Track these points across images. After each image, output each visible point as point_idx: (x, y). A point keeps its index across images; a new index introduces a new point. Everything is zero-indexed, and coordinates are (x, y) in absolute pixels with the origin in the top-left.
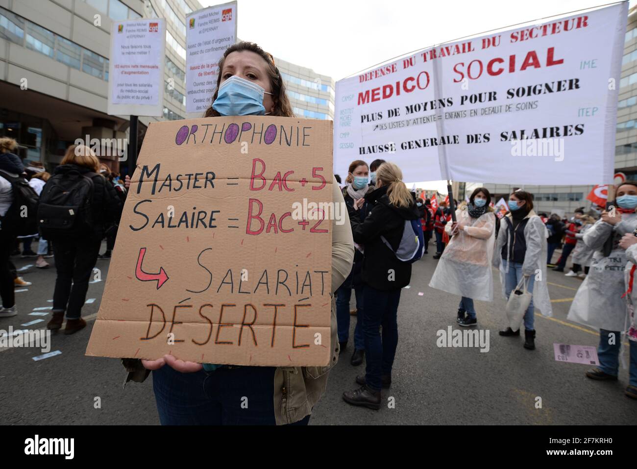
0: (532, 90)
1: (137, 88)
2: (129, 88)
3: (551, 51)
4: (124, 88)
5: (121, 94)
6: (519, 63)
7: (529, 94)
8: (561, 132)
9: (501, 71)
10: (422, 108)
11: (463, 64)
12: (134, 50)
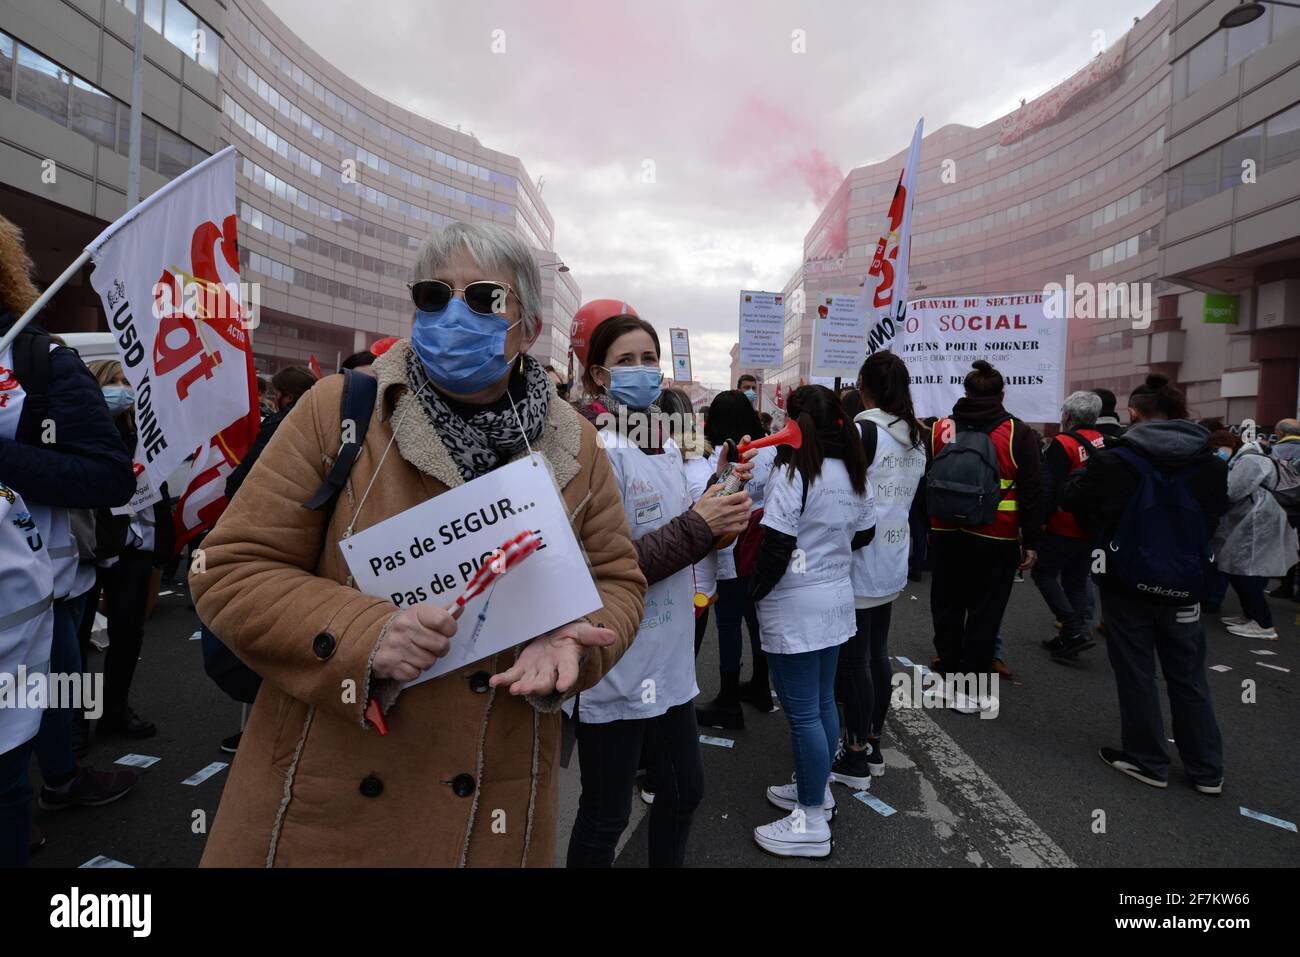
0: (1004, 346)
1: (845, 354)
2: (837, 354)
3: (1017, 318)
4: (833, 354)
5: (829, 359)
6: (994, 323)
7: (1002, 349)
8: (1027, 380)
9: (979, 327)
10: (910, 349)
11: (948, 317)
12: (842, 322)
